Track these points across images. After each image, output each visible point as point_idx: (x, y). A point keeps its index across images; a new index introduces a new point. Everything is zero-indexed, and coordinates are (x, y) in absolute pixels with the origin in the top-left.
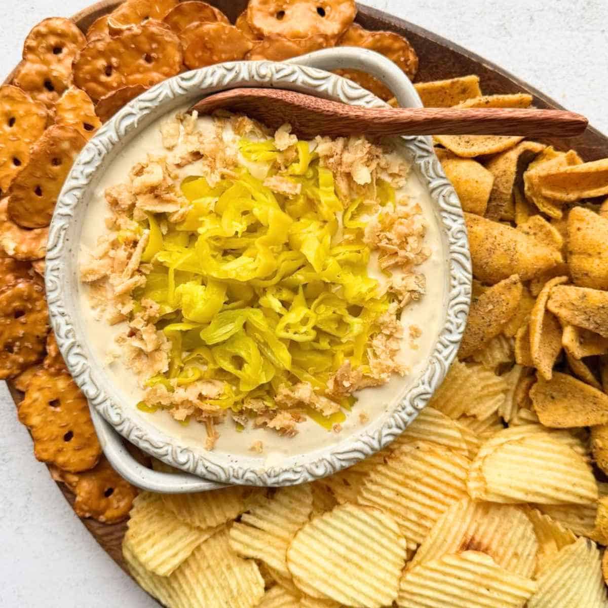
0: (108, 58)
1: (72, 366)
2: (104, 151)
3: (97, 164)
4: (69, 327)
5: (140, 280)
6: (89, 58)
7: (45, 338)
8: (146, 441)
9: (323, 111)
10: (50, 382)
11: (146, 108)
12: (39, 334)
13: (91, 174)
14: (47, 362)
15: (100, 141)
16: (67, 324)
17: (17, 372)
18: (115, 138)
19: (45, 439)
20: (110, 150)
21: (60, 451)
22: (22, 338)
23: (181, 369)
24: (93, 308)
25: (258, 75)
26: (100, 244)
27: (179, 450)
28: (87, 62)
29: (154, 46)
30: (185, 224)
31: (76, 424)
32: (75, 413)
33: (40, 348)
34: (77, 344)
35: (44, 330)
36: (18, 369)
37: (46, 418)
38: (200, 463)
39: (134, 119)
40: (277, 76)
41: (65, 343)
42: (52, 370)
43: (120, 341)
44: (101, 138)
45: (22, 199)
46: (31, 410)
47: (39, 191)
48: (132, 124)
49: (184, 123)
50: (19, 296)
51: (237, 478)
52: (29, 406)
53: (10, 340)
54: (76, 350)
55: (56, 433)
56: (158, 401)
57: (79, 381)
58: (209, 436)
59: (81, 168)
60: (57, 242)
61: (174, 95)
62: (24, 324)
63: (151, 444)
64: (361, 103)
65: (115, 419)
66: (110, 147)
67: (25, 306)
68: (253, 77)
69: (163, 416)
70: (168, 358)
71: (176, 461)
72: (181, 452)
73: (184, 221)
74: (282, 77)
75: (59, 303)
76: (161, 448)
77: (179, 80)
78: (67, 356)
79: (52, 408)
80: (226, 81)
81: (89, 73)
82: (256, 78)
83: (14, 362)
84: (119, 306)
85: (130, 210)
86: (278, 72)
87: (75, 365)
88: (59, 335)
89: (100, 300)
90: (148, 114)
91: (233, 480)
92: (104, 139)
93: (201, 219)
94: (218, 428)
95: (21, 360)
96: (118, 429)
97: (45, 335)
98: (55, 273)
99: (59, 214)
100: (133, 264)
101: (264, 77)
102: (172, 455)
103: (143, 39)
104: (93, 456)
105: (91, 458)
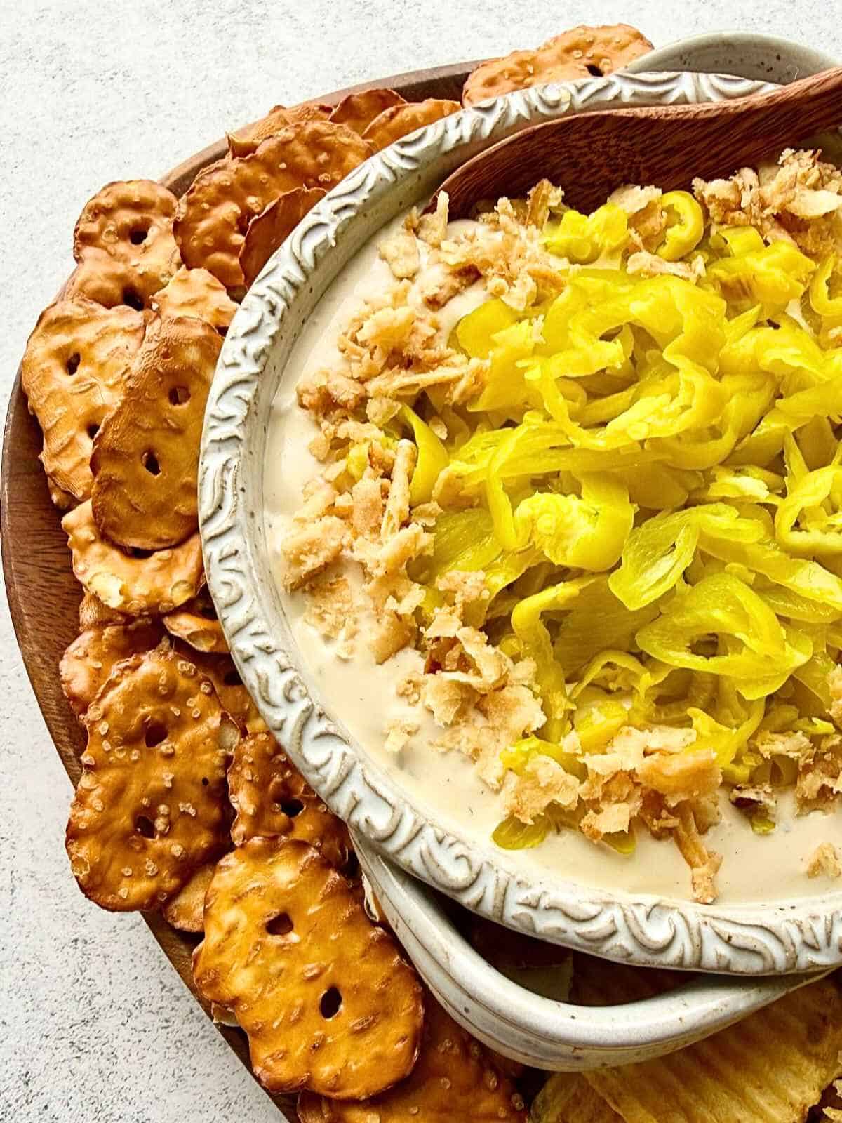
0: (239, 200)
1: (317, 769)
2: (281, 305)
3: (273, 329)
4: (289, 675)
5: (417, 537)
6: (206, 206)
7: (223, 783)
8: (549, 909)
9: (697, 114)
10: (258, 875)
11: (346, 207)
12: (204, 773)
13: (263, 352)
14: (240, 829)
15: (269, 287)
16: (283, 670)
17: (171, 883)
18: (297, 276)
19: (275, 1025)
20: (291, 301)
21: (318, 1047)
22: (169, 790)
23: (570, 715)
24: (327, 638)
25: (544, 103)
26: (307, 494)
27: (640, 913)
28: (203, 214)
29: (323, 157)
30: (487, 391)
31: (341, 962)
32: (333, 937)
33: (215, 813)
34: (317, 710)
35: (217, 761)
36: (172, 876)
37: (266, 967)
38: (707, 932)
39: (330, 232)
40: (579, 99)
41: (289, 716)
42: (257, 841)
43: (410, 690)
44: (268, 282)
45: (121, 483)
46: (226, 958)
47: (153, 465)
48: (326, 241)
49: (423, 233)
50: (152, 691)
51: (814, 948)
52: (220, 950)
53: (145, 802)
54: (316, 727)
55: (299, 1001)
56: (545, 802)
58: (691, 864)
59: (241, 343)
60: (222, 499)
61: (394, 172)
62: (170, 757)
63: (566, 915)
64: (762, 91)
65: (456, 874)
66: (291, 294)
67: (165, 714)
68: (536, 109)
69: (565, 845)
70: (535, 696)
71: (642, 946)
72: (648, 917)
73: (483, 387)
74: (592, 95)
75: (253, 628)
76: (594, 917)
77: (398, 149)
78: (300, 749)
79: (276, 940)
80: (486, 130)
81: (208, 232)
82: (542, 109)
83: (160, 857)
84: (391, 604)
85: (359, 410)
86: (580, 90)
87: (322, 766)
88: (268, 703)
89: (340, 611)
90: (350, 219)
91: (807, 957)
92: (277, 281)
93: (520, 364)
94: (707, 842)
95: (177, 850)
96: (468, 899)
97: (221, 773)
98: (231, 564)
99: (213, 441)
100: (398, 502)
101: (557, 105)
102: (629, 928)
103: (298, 147)
104: (403, 1039)
105: (400, 1046)
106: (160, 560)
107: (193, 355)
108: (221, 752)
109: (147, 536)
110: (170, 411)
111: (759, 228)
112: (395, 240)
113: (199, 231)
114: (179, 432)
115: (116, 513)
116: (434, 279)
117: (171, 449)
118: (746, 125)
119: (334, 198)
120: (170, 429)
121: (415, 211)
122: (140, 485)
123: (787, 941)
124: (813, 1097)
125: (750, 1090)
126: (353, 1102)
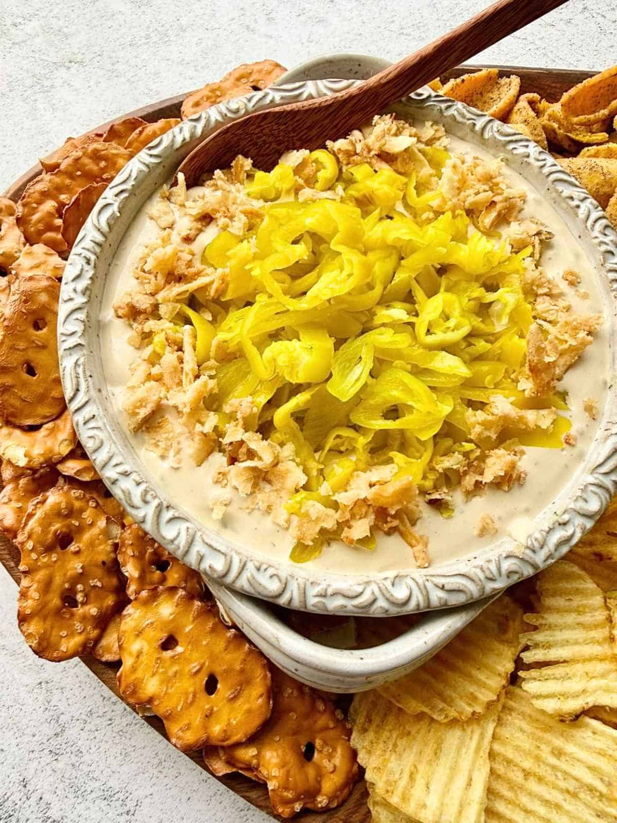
0: (55, 198)
1: (172, 541)
2: (93, 257)
3: (91, 273)
4: (143, 487)
5: (207, 383)
6: (35, 205)
7: (116, 563)
8: (334, 594)
9: (320, 104)
10: (149, 615)
11: (122, 192)
12: (102, 557)
13: (87, 289)
14: (132, 589)
15: (83, 248)
16: (138, 484)
17: (94, 633)
18: (100, 238)
19: (179, 709)
20: (98, 254)
21: (209, 716)
22: (82, 574)
23: (321, 472)
24: (163, 457)
25: (230, 111)
26: (133, 370)
27: (388, 584)
28: (34, 211)
29: (103, 164)
30: (231, 286)
31: (213, 658)
32: (204, 643)
33: (114, 581)
34: (165, 504)
35: (109, 548)
36: (94, 628)
37: (165, 673)
38: (429, 585)
39: (115, 208)
40: (250, 105)
41: (148, 512)
42: (144, 594)
43: (221, 478)
44: (83, 244)
45: (12, 386)
46: (139, 674)
47: (31, 371)
48: (114, 213)
49: (173, 199)
50: (58, 514)
51: (492, 580)
52: (134, 669)
53: (67, 586)
54: (167, 515)
55: (191, 689)
56: (318, 529)
57: (192, 560)
58: (412, 546)
59: (72, 286)
60: (78, 384)
61: (147, 166)
62: (77, 553)
63: (344, 596)
64: (355, 85)
65: (271, 587)
66: (98, 250)
67: (69, 526)
68: (226, 115)
69: (335, 552)
70: (298, 465)
71: (393, 603)
72: (393, 585)
73: (227, 286)
74: (257, 102)
75: (114, 462)
76: (362, 593)
77: (147, 151)
78: (159, 531)
79: (169, 654)
80: (199, 132)
81: (39, 221)
82: (229, 115)
83: (84, 618)
85: (154, 312)
86: (249, 100)
87: (175, 539)
88: (133, 507)
89: (167, 439)
90: (126, 198)
91: (490, 586)
92: (87, 243)
93: (247, 267)
94: (418, 530)
95: (93, 610)
96: (283, 601)
97: (113, 555)
98: (92, 424)
99: (65, 350)
100: (190, 365)
101: (237, 111)
102: (383, 595)
103: (86, 160)
104: (261, 696)
105: (260, 700)
106: (47, 429)
107: (43, 298)
108: (110, 542)
109: (37, 416)
110: (36, 336)
111: (369, 163)
112: (157, 206)
113: (32, 222)
114: (44, 347)
115: (12, 406)
116: (185, 225)
117: (40, 359)
118: (349, 105)
119: (113, 187)
120: (38, 346)
121: (165, 187)
122: (24, 384)
123: (476, 579)
124: (510, 667)
125: (475, 672)
126: (238, 745)
